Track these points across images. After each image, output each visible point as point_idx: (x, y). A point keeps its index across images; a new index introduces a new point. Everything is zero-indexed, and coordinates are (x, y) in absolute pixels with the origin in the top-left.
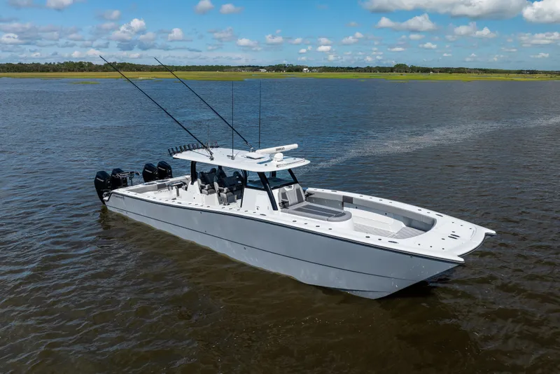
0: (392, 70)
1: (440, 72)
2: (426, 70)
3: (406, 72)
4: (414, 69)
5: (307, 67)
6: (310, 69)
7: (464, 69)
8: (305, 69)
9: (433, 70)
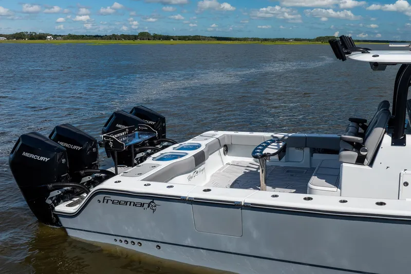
0: (135, 38)
1: (179, 39)
2: (167, 38)
3: (149, 39)
4: (156, 37)
5: (51, 35)
6: (55, 37)
7: (199, 36)
8: (49, 37)
9: (174, 38)
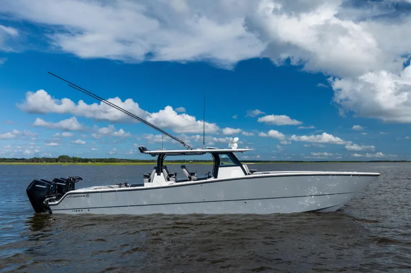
0: (57, 160)
1: (97, 162)
2: (86, 160)
3: (69, 162)
4: (75, 160)
7: (115, 159)
9: (91, 160)
